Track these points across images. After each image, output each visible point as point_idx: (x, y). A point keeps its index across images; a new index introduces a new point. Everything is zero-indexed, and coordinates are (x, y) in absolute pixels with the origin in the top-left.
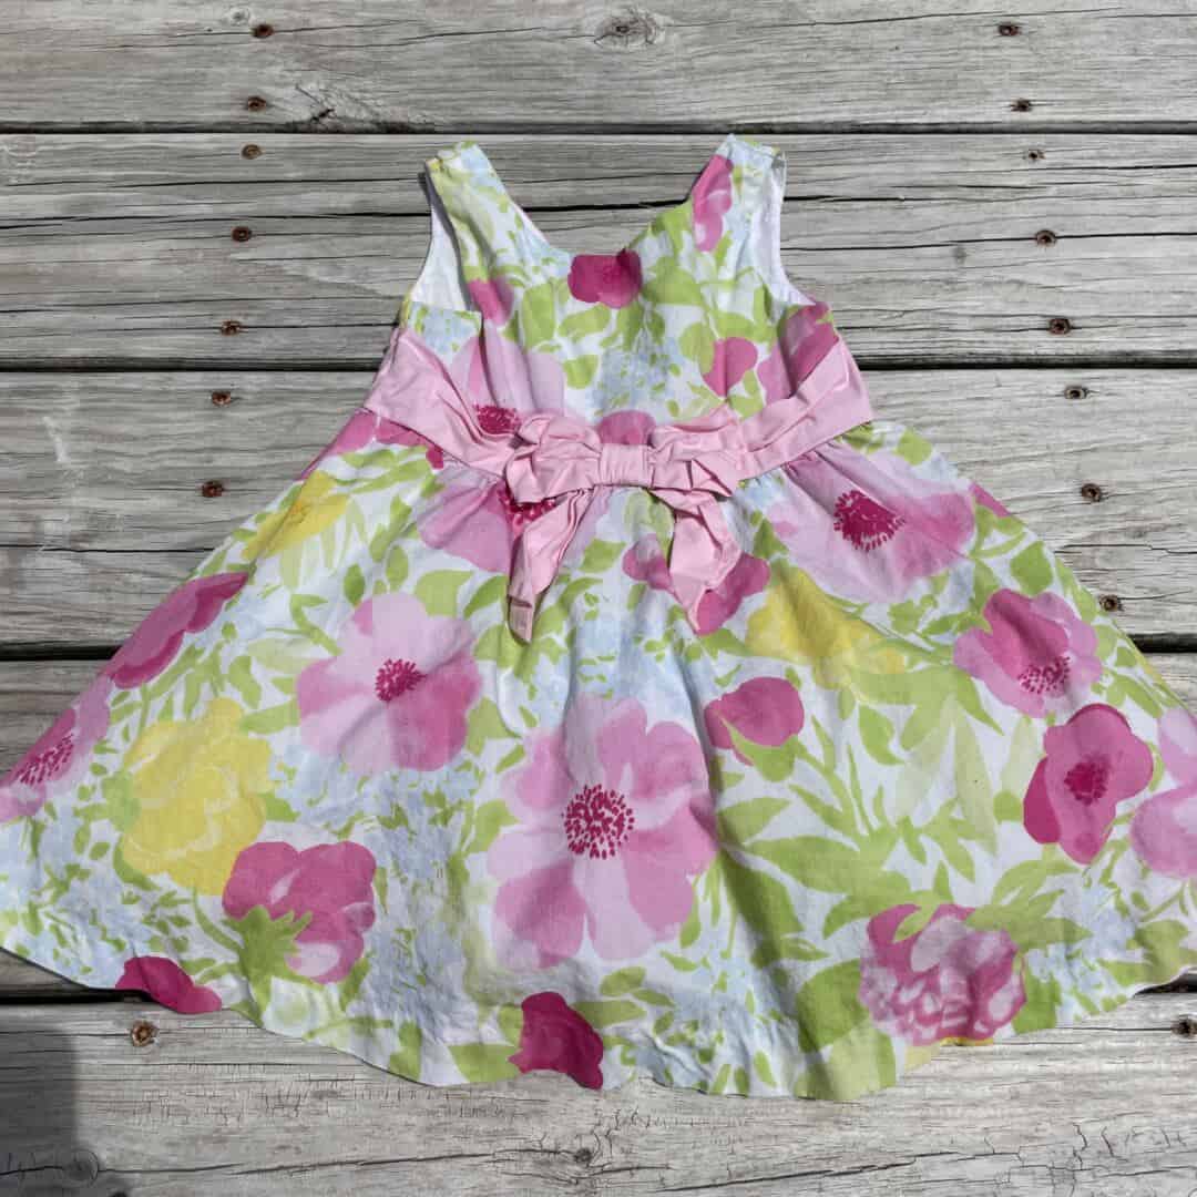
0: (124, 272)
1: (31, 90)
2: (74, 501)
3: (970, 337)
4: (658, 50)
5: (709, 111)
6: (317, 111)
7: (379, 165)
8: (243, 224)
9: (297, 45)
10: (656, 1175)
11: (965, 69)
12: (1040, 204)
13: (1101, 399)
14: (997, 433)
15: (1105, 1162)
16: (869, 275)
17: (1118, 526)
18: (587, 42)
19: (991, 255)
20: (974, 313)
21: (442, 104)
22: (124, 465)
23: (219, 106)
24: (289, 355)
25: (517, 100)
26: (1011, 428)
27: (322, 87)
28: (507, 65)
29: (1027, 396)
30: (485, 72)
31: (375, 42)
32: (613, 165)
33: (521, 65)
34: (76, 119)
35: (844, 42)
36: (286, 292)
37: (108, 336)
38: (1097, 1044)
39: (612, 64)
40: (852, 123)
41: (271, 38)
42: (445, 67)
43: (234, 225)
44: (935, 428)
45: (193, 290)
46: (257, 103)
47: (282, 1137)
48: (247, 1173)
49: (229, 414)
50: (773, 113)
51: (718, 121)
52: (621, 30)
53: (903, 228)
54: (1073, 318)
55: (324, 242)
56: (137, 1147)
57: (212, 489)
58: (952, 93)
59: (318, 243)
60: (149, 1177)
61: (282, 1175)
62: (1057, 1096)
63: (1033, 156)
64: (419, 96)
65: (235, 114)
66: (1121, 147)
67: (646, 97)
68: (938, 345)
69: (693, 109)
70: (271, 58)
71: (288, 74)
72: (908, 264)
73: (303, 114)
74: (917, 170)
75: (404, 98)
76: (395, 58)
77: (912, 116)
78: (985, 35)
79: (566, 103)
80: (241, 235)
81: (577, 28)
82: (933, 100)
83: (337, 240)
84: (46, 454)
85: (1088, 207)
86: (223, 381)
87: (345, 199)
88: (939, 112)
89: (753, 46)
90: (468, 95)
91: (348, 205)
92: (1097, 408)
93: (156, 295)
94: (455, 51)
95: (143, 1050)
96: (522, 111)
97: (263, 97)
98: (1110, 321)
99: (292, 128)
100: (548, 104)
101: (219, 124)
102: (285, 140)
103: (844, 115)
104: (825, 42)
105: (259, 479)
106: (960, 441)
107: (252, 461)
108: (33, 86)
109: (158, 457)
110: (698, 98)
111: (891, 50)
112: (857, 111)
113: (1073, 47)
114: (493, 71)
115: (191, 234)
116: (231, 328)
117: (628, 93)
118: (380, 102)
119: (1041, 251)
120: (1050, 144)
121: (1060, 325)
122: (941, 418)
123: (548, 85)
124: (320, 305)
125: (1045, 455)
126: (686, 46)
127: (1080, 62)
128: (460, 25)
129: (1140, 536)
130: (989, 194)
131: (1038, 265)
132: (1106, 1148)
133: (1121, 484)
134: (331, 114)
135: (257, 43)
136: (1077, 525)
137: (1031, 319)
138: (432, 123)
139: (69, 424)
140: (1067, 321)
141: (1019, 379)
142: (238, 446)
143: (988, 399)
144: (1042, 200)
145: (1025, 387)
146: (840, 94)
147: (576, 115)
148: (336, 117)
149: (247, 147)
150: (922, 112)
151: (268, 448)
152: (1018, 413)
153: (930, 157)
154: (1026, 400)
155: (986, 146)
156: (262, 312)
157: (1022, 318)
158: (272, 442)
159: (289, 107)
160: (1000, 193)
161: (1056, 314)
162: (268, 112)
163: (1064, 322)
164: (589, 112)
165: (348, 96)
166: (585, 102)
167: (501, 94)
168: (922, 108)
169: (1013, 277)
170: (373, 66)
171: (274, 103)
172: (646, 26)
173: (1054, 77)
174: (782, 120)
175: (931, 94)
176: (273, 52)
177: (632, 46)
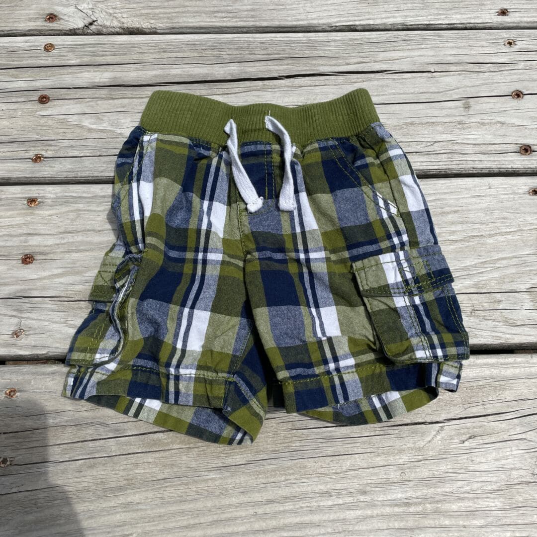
3: (474, 158)
5: (319, 18)
6: (87, 21)
7: (125, 54)
8: (46, 93)
12: (515, 74)
14: (488, 218)
16: (413, 120)
19: (485, 106)
20: (474, 142)
21: (161, 15)
23: (30, 20)
24: (71, 175)
25: (206, 13)
26: (497, 214)
27: (91, 6)
29: (507, 194)
32: (262, 52)
36: (69, 136)
40: (403, 24)
43: (40, 93)
44: (453, 215)
45: (15, 134)
46: (52, 17)
49: (37, 212)
50: (356, 18)
51: (324, 24)
53: (433, 89)
54: (534, 145)
55: (91, 103)
57: (27, 259)
59: (88, 104)
63: (510, 44)
64: (146, 11)
65: (40, 24)
67: (282, 10)
68: (454, 163)
69: (309, 17)
72: (436, 113)
73: (80, 24)
74: (442, 53)
75: (138, 13)
77: (439, 19)
79: (234, 14)
80: (44, 100)
82: (451, 9)
83: (100, 102)
86: (34, 191)
87: (104, 76)
88: (454, 16)
90: (177, 10)
91: (106, 80)
96: (208, 20)
97: (55, 13)
99: (73, 32)
100: (223, 15)
101: (29, 30)
102: (70, 40)
103: (398, 19)
105: (54, 253)
106: (467, 222)
107: (50, 241)
110: (312, 10)
112: (406, 17)
115: (14, 100)
116: (37, 159)
118: (125, 16)
119: (514, 103)
120: (522, 36)
121: (526, 150)
122: (456, 209)
123: (225, 3)
124: (90, 143)
125: (517, 231)
130: (484, 68)
131: (513, 112)
134: (95, 23)
137: (508, 145)
138: (155, 28)
140: (530, 147)
141: (502, 184)
142: (43, 232)
143: (483, 196)
144: (515, 71)
145: (505, 188)
146: (396, 6)
147: (240, 21)
148: (99, 25)
149: (47, 44)
150: (444, 17)
151: (60, 233)
152: (501, 205)
153: (449, 45)
154: (506, 196)
155: (483, 38)
156: (56, 148)
157: (504, 145)
158: (62, 229)
159: (71, 19)
160: (490, 67)
161: (523, 143)
162: (59, 23)
163: (528, 148)
164: (248, 19)
165: (106, 12)
166: (246, 13)
167: (196, 9)
168: (443, 14)
169: (499, 119)
171: (63, 17)
174: (362, 23)
175: (450, 5)
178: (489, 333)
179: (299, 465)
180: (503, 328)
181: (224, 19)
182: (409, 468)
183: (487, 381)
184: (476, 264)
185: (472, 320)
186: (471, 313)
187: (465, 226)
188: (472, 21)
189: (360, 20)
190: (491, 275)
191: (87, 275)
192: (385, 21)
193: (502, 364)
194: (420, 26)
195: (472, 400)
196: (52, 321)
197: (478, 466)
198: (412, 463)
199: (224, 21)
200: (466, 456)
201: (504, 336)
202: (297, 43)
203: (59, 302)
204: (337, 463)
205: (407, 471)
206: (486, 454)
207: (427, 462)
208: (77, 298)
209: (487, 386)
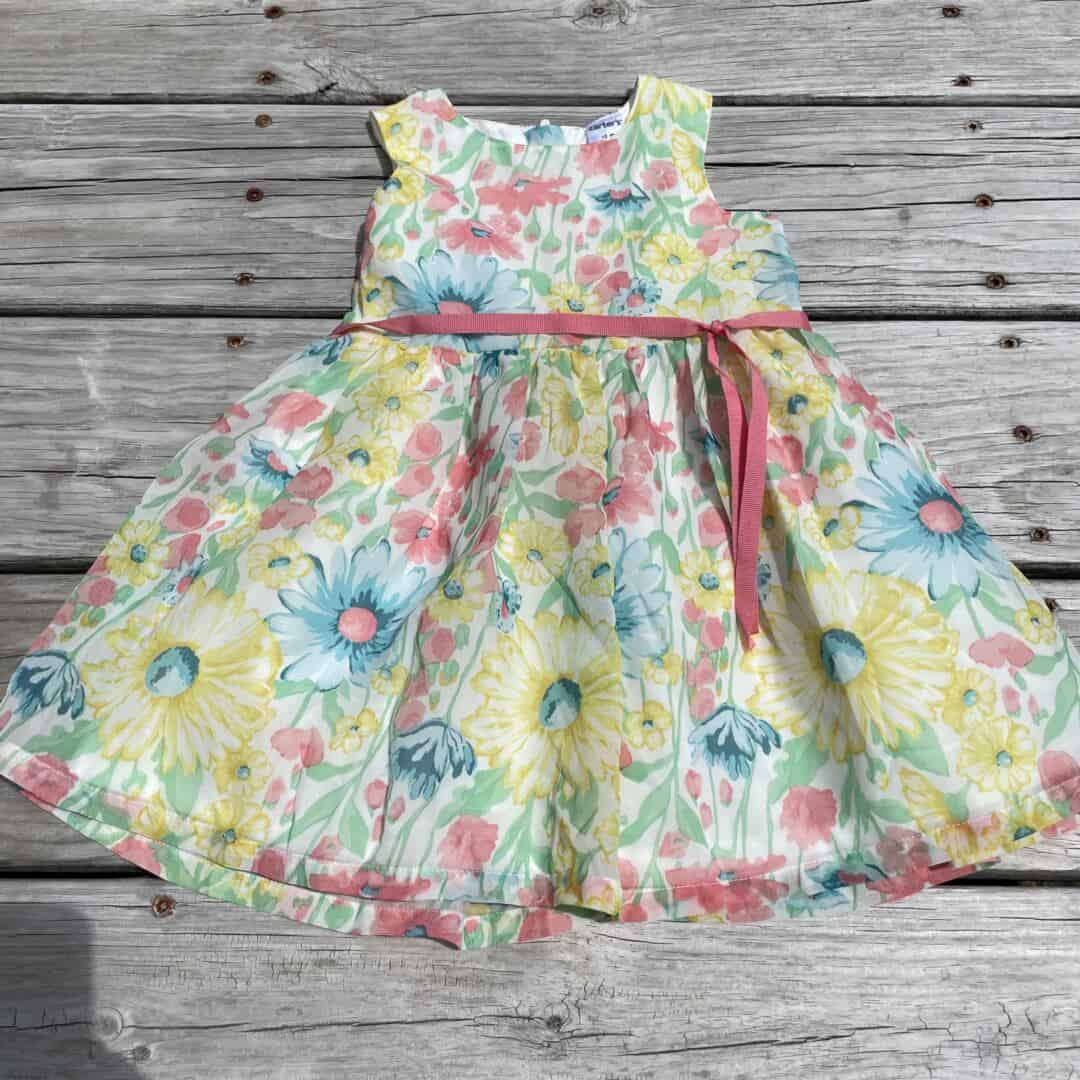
0: (150, 227)
1: (67, 65)
2: (103, 432)
3: (913, 291)
4: (630, 30)
6: (322, 84)
8: (257, 185)
9: (303, 25)
10: (620, 1041)
11: (912, 47)
12: (978, 171)
13: (1030, 348)
14: (935, 379)
15: (1027, 1038)
16: (821, 234)
17: (1047, 464)
18: (566, 23)
19: (932, 216)
20: (917, 269)
21: (436, 78)
22: (149, 401)
23: (236, 80)
24: (296, 304)
25: (504, 75)
26: (950, 374)
27: (327, 62)
28: (494, 44)
29: (966, 345)
30: (474, 50)
31: (375, 22)
33: (506, 43)
34: (108, 90)
35: (800, 23)
36: (293, 248)
37: (137, 285)
38: (1023, 932)
39: (590, 43)
40: (806, 96)
41: (281, 19)
42: (439, 45)
43: (248, 186)
44: (880, 374)
45: (211, 244)
46: (268, 77)
47: (286, 1000)
48: (255, 1031)
49: (242, 356)
50: (734, 87)
52: (597, 11)
53: (852, 192)
54: (1008, 275)
55: (328, 203)
56: (157, 1006)
58: (898, 69)
59: (321, 203)
60: (166, 1034)
61: (286, 1033)
62: (985, 979)
63: (973, 127)
64: (414, 71)
65: (250, 86)
66: (1054, 119)
67: (619, 72)
68: (884, 298)
70: (281, 37)
71: (296, 51)
72: (856, 225)
73: (312, 88)
74: (866, 139)
75: (398, 73)
76: (392, 37)
77: (862, 90)
78: (929, 16)
79: (548, 78)
80: (254, 195)
81: (557, 10)
82: (882, 75)
83: (341, 201)
84: (79, 391)
85: (1022, 173)
86: (238, 326)
87: (348, 163)
88: (888, 86)
89: (717, 26)
90: (458, 70)
91: (348, 169)
92: (1028, 357)
93: (178, 249)
94: (448, 31)
95: (164, 920)
96: (507, 85)
97: (274, 72)
98: (1043, 278)
99: (300, 100)
100: (530, 78)
101: (234, 95)
102: (294, 110)
103: (800, 89)
104: (783, 23)
106: (904, 385)
108: (70, 61)
109: (180, 393)
111: (843, 30)
112: (812, 85)
113: (1009, 27)
114: (481, 48)
115: (209, 195)
116: (244, 279)
117: (604, 69)
118: (380, 77)
119: (979, 213)
120: (993, 116)
121: (996, 281)
122: (886, 364)
123: (531, 61)
124: (323, 259)
125: (979, 399)
126: (657, 26)
127: (1017, 41)
128: (454, 7)
129: (1068, 473)
130: (931, 161)
131: (979, 227)
132: (1028, 1026)
133: (1050, 426)
134: (335, 87)
135: (269, 23)
136: (1010, 463)
139: (100, 364)
140: (1002, 277)
143: (929, 347)
144: (980, 167)
145: (963, 336)
146: (797, 70)
147: (556, 88)
148: (340, 90)
149: (259, 117)
150: (871, 86)
152: (955, 360)
153: (877, 127)
154: (966, 348)
155: (930, 117)
156: (273, 265)
157: (965, 274)
159: (297, 81)
160: (941, 160)
161: (992, 271)
162: (279, 85)
163: (999, 278)
164: (568, 85)
165: (350, 71)
166: (565, 77)
167: (489, 69)
168: (870, 83)
169: (953, 236)
170: (373, 44)
171: (285, 77)
172: (620, 7)
173: (993, 55)
174: (743, 93)
175: (880, 70)
176: (283, 32)
177: (608, 26)
181: (532, 85)
187: (900, 390)
188: (915, 93)
189: (740, 89)
192: (777, 91)
194: (831, 100)
199: (531, 88)
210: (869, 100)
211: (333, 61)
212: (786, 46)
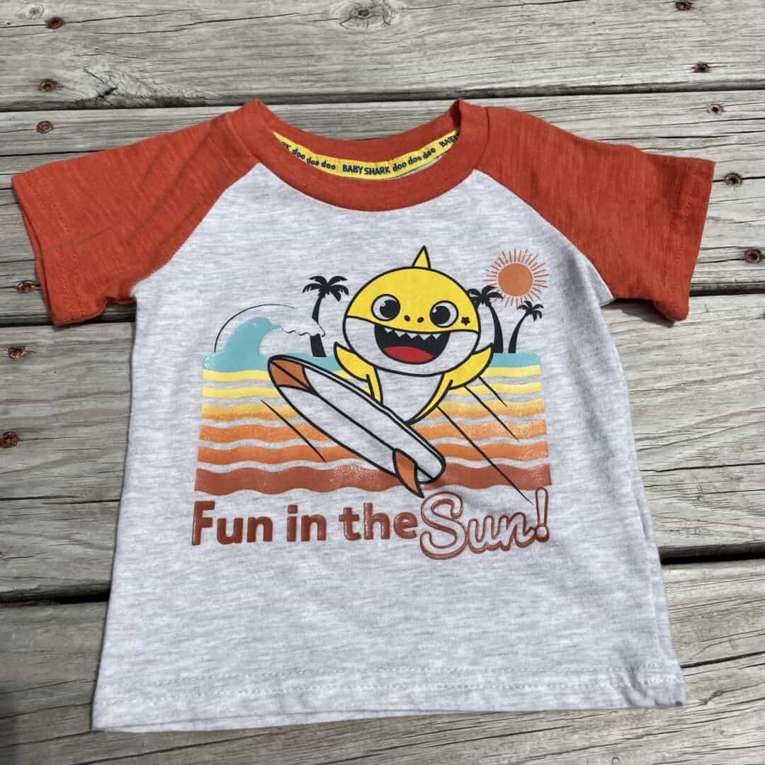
4: (394, 30)
5: (441, 80)
6: (102, 89)
9: (83, 34)
11: (653, 38)
12: (728, 151)
14: (709, 354)
18: (334, 25)
21: (211, 80)
23: (16, 88)
25: (277, 75)
26: (722, 349)
27: (107, 69)
28: (267, 46)
29: (733, 319)
30: (248, 52)
31: (153, 29)
32: (361, 128)
33: (277, 46)
35: (550, 19)
39: (356, 43)
40: (561, 87)
41: (60, 29)
42: (215, 49)
44: (656, 352)
46: (49, 85)
49: (24, 367)
50: (494, 80)
51: (449, 88)
52: (362, 13)
54: (763, 249)
57: (8, 440)
58: (642, 59)
63: (715, 110)
64: (192, 74)
65: (31, 94)
67: (387, 70)
69: (428, 79)
70: (62, 46)
71: (76, 58)
73: (92, 94)
74: (620, 125)
75: (178, 77)
76: (170, 42)
77: (612, 79)
78: (664, 10)
79: (319, 77)
81: (325, 13)
82: (628, 65)
86: (19, 335)
88: (633, 75)
89: (474, 24)
90: (235, 72)
94: (222, 35)
96: (281, 85)
97: (55, 79)
99: (81, 105)
100: (303, 78)
101: (15, 104)
102: (75, 116)
103: (554, 80)
104: (533, 20)
105: (51, 429)
106: (678, 362)
107: (45, 410)
110: (431, 69)
111: (589, 24)
112: (565, 76)
113: (737, 18)
114: (254, 51)
116: (25, 287)
117: (372, 67)
118: (158, 81)
119: (730, 191)
120: (727, 99)
121: (753, 255)
122: (662, 343)
123: (304, 62)
125: (754, 373)
126: (418, 25)
127: (744, 30)
128: (226, 13)
130: (682, 143)
134: (114, 92)
135: (50, 33)
137: (726, 250)
138: (203, 97)
140: (759, 252)
141: (724, 305)
142: (33, 397)
143: (699, 323)
144: (726, 147)
145: (730, 311)
146: (550, 62)
147: (328, 86)
148: (119, 94)
149: (41, 123)
150: (619, 75)
151: (61, 398)
152: (726, 335)
153: (629, 113)
154: (733, 323)
155: (675, 103)
157: (721, 250)
158: (63, 392)
159: (78, 87)
160: (690, 142)
161: (749, 246)
162: (60, 92)
163: (756, 253)
164: (339, 83)
165: (130, 76)
166: (335, 75)
167: (263, 70)
168: (619, 73)
170: (151, 50)
171: (65, 84)
172: (383, 10)
173: (726, 43)
174: (503, 85)
175: (626, 60)
176: (64, 40)
177: (373, 27)
178: (728, 528)
179: (450, 754)
180: (748, 519)
181: (305, 84)
182: (624, 749)
183: (732, 603)
184: (698, 424)
185: (700, 509)
186: (698, 497)
187: (676, 367)
188: (660, 81)
189: (500, 82)
190: (722, 440)
191: (102, 460)
192: (535, 83)
193: (752, 575)
194: (585, 89)
195: (712, 634)
196: (46, 537)
197: (732, 739)
198: (628, 741)
199: (304, 87)
200: (712, 725)
201: (751, 532)
202: (412, 115)
203: (57, 506)
204: (510, 748)
205: (623, 754)
206: (742, 720)
207: (651, 738)
208: (86, 498)
209: (734, 611)
210: (619, 88)
211: (113, 67)
212: (538, 40)
